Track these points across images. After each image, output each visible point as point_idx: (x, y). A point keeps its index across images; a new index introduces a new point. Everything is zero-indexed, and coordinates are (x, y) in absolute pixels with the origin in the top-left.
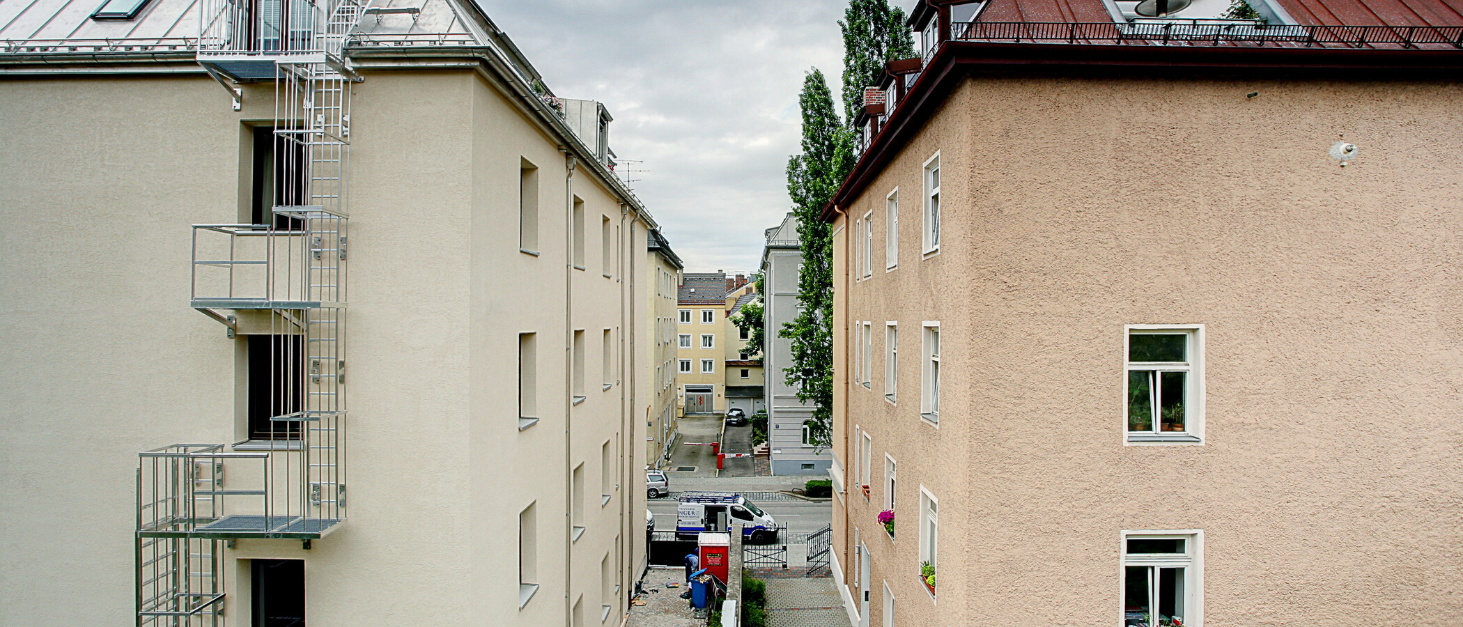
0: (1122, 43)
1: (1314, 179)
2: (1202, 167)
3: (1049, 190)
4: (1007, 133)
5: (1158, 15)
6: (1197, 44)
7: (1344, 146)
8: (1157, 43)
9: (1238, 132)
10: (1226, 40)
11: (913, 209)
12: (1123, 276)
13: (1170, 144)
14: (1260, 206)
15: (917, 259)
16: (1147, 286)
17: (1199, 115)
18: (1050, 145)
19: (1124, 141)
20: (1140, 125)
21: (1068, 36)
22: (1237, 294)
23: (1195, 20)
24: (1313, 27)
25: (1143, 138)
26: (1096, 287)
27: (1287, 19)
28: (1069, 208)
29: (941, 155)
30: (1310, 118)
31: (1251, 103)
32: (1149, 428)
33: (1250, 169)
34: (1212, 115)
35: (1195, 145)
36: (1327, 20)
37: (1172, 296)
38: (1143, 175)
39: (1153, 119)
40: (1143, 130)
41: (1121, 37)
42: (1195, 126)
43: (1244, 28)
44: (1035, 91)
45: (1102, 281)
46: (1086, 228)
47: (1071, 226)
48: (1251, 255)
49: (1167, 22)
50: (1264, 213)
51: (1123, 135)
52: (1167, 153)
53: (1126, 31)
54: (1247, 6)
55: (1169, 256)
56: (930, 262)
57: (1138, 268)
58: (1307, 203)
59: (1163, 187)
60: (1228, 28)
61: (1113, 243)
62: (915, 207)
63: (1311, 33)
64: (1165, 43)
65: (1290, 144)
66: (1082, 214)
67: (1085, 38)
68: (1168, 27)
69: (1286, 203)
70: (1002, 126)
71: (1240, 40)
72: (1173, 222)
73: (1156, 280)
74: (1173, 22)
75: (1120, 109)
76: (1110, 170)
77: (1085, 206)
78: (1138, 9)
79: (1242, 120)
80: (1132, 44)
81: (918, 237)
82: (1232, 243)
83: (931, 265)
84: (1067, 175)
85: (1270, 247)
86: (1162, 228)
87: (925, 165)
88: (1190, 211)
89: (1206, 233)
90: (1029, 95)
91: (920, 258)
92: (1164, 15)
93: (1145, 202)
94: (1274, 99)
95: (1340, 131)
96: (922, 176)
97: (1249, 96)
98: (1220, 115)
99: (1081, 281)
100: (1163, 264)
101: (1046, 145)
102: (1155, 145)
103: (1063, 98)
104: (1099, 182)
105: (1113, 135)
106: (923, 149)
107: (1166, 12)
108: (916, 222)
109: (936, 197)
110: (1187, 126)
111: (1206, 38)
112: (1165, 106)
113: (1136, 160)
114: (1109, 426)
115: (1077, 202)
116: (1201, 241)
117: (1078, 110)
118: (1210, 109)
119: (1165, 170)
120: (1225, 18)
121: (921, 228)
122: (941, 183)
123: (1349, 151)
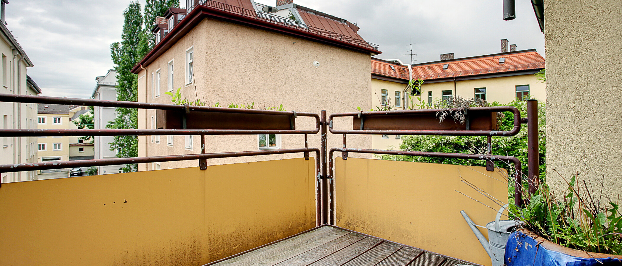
0: (258, 19)
1: (309, 71)
2: (281, 63)
3: (234, 64)
4: (219, 42)
5: (269, 12)
6: (279, 24)
7: (316, 62)
8: (268, 21)
9: (290, 53)
10: (287, 25)
11: (181, 68)
12: (257, 95)
13: (271, 54)
14: (296, 77)
15: (183, 87)
16: (264, 99)
17: (280, 46)
18: (234, 48)
19: (257, 51)
20: (263, 47)
21: (241, 12)
22: (290, 103)
23: (279, 17)
24: (309, 26)
25: (264, 51)
26: (249, 98)
27: (303, 23)
28: (240, 71)
29: (194, 47)
30: (308, 53)
31: (294, 46)
32: (266, 146)
33: (293, 65)
34: (283, 47)
35: (278, 55)
36: (313, 26)
37: (272, 103)
38: (264, 63)
39: (266, 45)
40: (264, 48)
41: (257, 17)
42: (278, 50)
43: (292, 23)
44: (230, 29)
45: (251, 96)
46: (245, 78)
47: (241, 77)
48: (294, 91)
49: (271, 15)
50: (297, 79)
51: (257, 49)
52: (270, 57)
53: (259, 15)
54: (294, 16)
55: (271, 90)
56: (189, 88)
57: (262, 93)
58: (308, 78)
59: (269, 68)
60: (288, 21)
61: (254, 84)
62: (182, 67)
63: (309, 28)
64: (271, 21)
65: (303, 59)
66: (244, 73)
67: (246, 14)
68: (271, 17)
69: (302, 76)
70: (218, 39)
71: (291, 25)
72: (272, 79)
73: (267, 97)
74: (273, 16)
75: (257, 40)
76: (253, 60)
77: (245, 71)
78: (263, 9)
79: (291, 50)
80: (261, 19)
81: (183, 78)
82: (288, 87)
83: (189, 89)
84: (240, 60)
85: (298, 90)
86: (269, 81)
87: (187, 50)
88: (277, 76)
89: (281, 83)
90: (227, 30)
91: (184, 86)
92: (270, 13)
93: (264, 72)
94: (300, 45)
95: (316, 58)
96: (185, 55)
97: (293, 43)
98: (286, 47)
99: (244, 96)
100: (269, 92)
101: (233, 48)
102: (267, 54)
103: (239, 33)
104: (250, 63)
105: (254, 48)
106: (186, 44)
107: (271, 12)
108: (182, 73)
109: (191, 64)
110: (276, 49)
111: (282, 23)
112: (270, 42)
113: (261, 58)
114: (253, 145)
115: (243, 69)
116: (280, 86)
117: (244, 38)
118: (283, 45)
119: (270, 62)
120: (287, 18)
121: (185, 75)
122: (194, 58)
123: (318, 64)
